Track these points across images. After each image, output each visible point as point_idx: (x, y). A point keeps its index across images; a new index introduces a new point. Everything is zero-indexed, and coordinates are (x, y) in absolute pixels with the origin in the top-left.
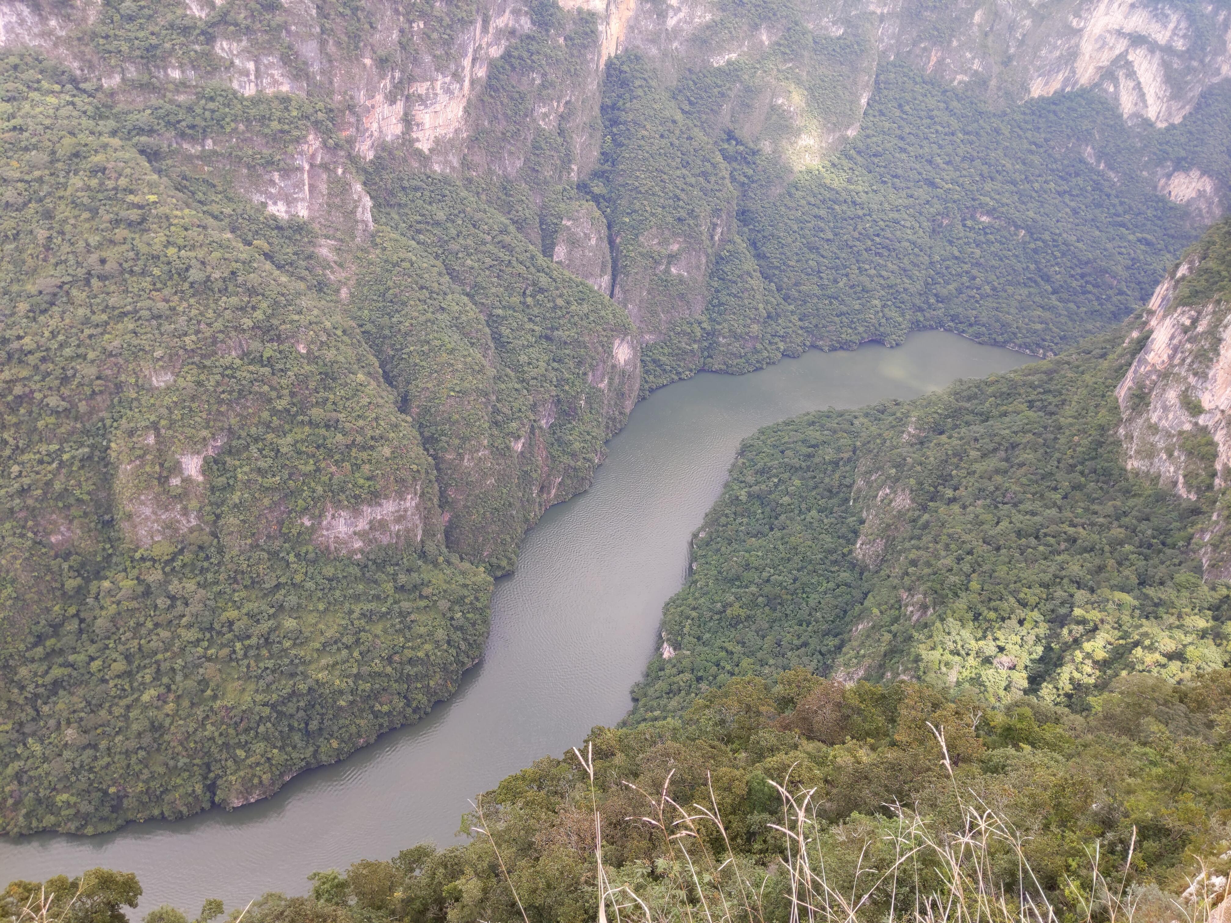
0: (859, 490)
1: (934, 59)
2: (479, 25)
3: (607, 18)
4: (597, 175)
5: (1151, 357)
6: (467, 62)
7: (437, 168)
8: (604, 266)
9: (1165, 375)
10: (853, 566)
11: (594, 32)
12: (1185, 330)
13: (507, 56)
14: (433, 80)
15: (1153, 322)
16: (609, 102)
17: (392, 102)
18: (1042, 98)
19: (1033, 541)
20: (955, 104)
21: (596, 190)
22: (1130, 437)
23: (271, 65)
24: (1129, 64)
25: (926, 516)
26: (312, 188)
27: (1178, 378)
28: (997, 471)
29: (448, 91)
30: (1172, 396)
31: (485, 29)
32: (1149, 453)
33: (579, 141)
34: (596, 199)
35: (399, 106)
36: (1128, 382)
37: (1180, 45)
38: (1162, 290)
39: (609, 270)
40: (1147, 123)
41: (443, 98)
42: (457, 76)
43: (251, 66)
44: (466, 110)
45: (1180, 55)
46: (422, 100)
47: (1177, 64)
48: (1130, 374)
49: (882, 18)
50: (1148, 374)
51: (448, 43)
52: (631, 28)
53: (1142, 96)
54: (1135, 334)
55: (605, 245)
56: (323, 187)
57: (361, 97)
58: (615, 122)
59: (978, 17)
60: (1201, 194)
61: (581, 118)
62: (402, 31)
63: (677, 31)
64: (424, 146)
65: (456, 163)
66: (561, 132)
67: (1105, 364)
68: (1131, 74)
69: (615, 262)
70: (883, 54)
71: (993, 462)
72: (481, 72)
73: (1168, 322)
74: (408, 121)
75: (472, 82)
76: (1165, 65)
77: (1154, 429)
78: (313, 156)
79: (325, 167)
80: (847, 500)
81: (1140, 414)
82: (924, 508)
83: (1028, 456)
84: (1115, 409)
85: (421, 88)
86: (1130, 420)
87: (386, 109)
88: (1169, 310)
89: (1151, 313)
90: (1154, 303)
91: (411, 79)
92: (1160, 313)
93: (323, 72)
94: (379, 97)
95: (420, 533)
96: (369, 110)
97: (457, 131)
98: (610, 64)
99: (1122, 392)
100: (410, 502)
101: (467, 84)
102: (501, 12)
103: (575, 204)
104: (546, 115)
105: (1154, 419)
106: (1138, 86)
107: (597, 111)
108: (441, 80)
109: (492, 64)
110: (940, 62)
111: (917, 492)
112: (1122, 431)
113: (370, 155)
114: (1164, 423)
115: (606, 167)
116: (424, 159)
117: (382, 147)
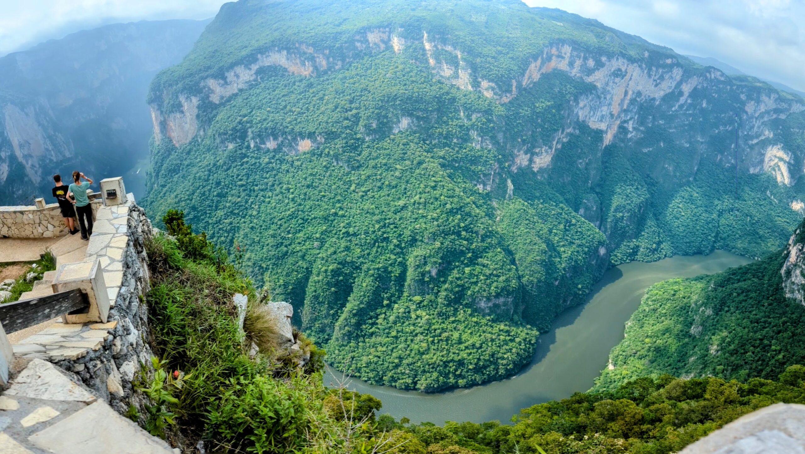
0: (693, 308)
1: (719, 158)
2: (560, 131)
3: (606, 132)
4: (599, 185)
5: (791, 260)
6: (555, 143)
7: (539, 178)
8: (598, 218)
9: (795, 265)
10: (690, 336)
11: (602, 137)
12: (800, 250)
13: (569, 142)
14: (542, 148)
15: (791, 248)
16: (605, 160)
17: (526, 154)
18: (753, 174)
19: (756, 324)
20: (726, 173)
21: (597, 190)
22: (786, 286)
23: (487, 139)
24: (779, 166)
25: (718, 318)
26: (493, 180)
27: (800, 267)
28: (743, 300)
29: (546, 151)
30: (798, 272)
31: (562, 133)
32: (792, 292)
33: (593, 172)
34: (597, 193)
35: (529, 156)
36: (784, 268)
37: (792, 162)
38: (792, 238)
39: (600, 219)
40: (784, 184)
41: (544, 154)
42: (551, 148)
43: (480, 139)
44: (552, 158)
45: (793, 165)
46: (537, 154)
47: (792, 168)
48: (785, 265)
49: (702, 143)
50: (790, 266)
51: (548, 136)
52: (615, 137)
53: (783, 175)
54: (785, 252)
55: (599, 211)
56: (497, 181)
57: (516, 151)
58: (606, 167)
59: (733, 146)
60: (801, 207)
61: (594, 165)
62: (533, 131)
63: (631, 139)
64: (535, 170)
65: (546, 176)
66: (586, 169)
67: (776, 262)
68: (780, 169)
69: (602, 216)
70: (702, 154)
71: (741, 298)
72: (559, 146)
73: (795, 248)
74: (531, 161)
75: (556, 150)
76: (789, 167)
77: (793, 283)
78: (495, 170)
79: (499, 174)
80: (688, 312)
81: (788, 278)
82: (717, 314)
83: (753, 295)
84: (781, 277)
85: (537, 150)
86: (786, 281)
87: (524, 156)
88: (795, 244)
89: (790, 245)
90: (791, 242)
91: (534, 147)
92: (792, 245)
93: (503, 142)
94: (522, 152)
95: (512, 311)
96: (517, 156)
97: (548, 165)
98: (606, 147)
99: (783, 271)
100: (510, 300)
101: (554, 150)
102: (569, 127)
103: (589, 195)
104: (581, 163)
105: (793, 280)
106: (782, 173)
107: (600, 163)
108: (544, 148)
109: (563, 144)
110: (721, 159)
111: (714, 308)
112: (783, 285)
113: (516, 171)
114: (796, 281)
115: (602, 183)
116: (534, 174)
117: (520, 168)
